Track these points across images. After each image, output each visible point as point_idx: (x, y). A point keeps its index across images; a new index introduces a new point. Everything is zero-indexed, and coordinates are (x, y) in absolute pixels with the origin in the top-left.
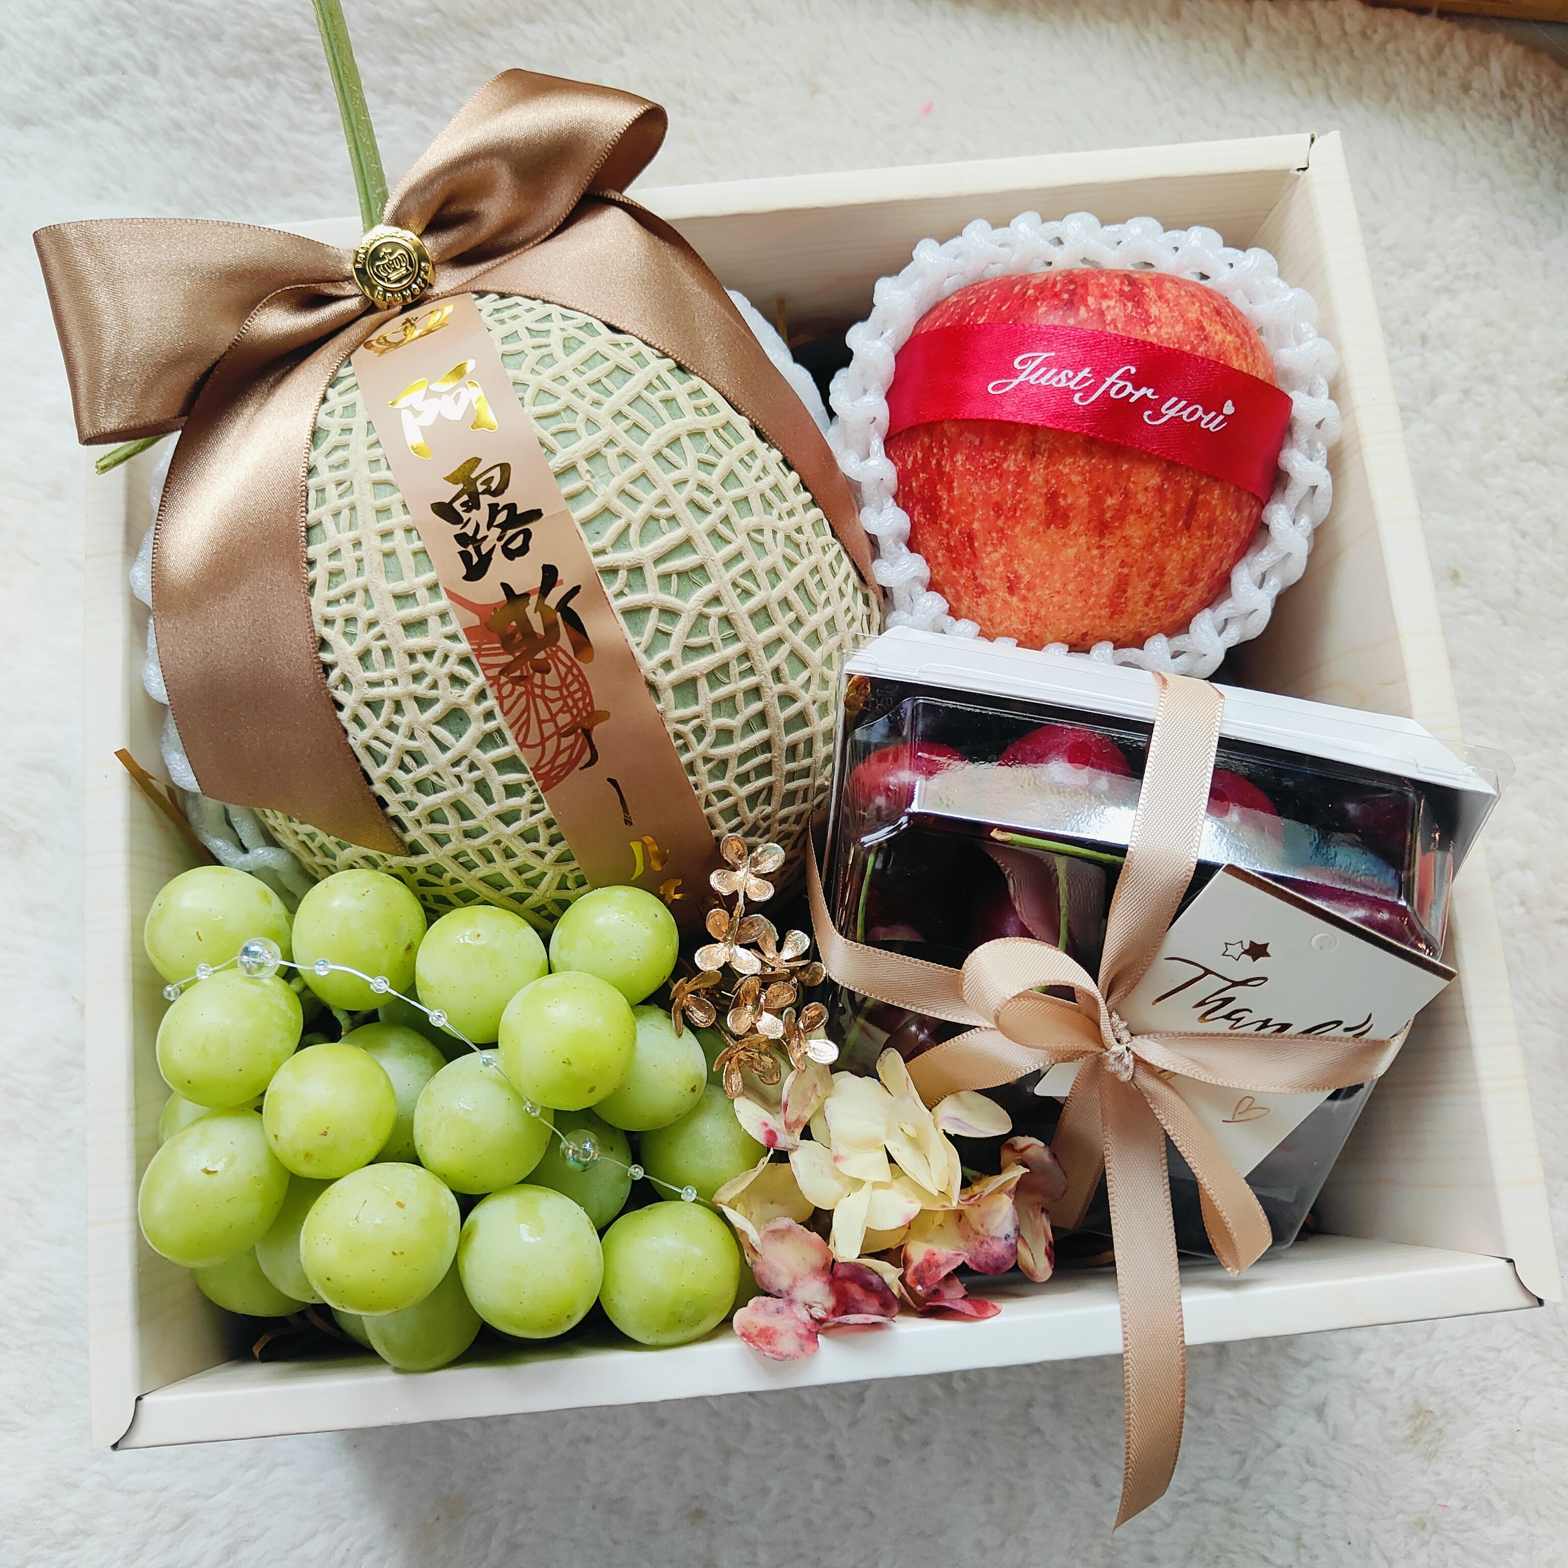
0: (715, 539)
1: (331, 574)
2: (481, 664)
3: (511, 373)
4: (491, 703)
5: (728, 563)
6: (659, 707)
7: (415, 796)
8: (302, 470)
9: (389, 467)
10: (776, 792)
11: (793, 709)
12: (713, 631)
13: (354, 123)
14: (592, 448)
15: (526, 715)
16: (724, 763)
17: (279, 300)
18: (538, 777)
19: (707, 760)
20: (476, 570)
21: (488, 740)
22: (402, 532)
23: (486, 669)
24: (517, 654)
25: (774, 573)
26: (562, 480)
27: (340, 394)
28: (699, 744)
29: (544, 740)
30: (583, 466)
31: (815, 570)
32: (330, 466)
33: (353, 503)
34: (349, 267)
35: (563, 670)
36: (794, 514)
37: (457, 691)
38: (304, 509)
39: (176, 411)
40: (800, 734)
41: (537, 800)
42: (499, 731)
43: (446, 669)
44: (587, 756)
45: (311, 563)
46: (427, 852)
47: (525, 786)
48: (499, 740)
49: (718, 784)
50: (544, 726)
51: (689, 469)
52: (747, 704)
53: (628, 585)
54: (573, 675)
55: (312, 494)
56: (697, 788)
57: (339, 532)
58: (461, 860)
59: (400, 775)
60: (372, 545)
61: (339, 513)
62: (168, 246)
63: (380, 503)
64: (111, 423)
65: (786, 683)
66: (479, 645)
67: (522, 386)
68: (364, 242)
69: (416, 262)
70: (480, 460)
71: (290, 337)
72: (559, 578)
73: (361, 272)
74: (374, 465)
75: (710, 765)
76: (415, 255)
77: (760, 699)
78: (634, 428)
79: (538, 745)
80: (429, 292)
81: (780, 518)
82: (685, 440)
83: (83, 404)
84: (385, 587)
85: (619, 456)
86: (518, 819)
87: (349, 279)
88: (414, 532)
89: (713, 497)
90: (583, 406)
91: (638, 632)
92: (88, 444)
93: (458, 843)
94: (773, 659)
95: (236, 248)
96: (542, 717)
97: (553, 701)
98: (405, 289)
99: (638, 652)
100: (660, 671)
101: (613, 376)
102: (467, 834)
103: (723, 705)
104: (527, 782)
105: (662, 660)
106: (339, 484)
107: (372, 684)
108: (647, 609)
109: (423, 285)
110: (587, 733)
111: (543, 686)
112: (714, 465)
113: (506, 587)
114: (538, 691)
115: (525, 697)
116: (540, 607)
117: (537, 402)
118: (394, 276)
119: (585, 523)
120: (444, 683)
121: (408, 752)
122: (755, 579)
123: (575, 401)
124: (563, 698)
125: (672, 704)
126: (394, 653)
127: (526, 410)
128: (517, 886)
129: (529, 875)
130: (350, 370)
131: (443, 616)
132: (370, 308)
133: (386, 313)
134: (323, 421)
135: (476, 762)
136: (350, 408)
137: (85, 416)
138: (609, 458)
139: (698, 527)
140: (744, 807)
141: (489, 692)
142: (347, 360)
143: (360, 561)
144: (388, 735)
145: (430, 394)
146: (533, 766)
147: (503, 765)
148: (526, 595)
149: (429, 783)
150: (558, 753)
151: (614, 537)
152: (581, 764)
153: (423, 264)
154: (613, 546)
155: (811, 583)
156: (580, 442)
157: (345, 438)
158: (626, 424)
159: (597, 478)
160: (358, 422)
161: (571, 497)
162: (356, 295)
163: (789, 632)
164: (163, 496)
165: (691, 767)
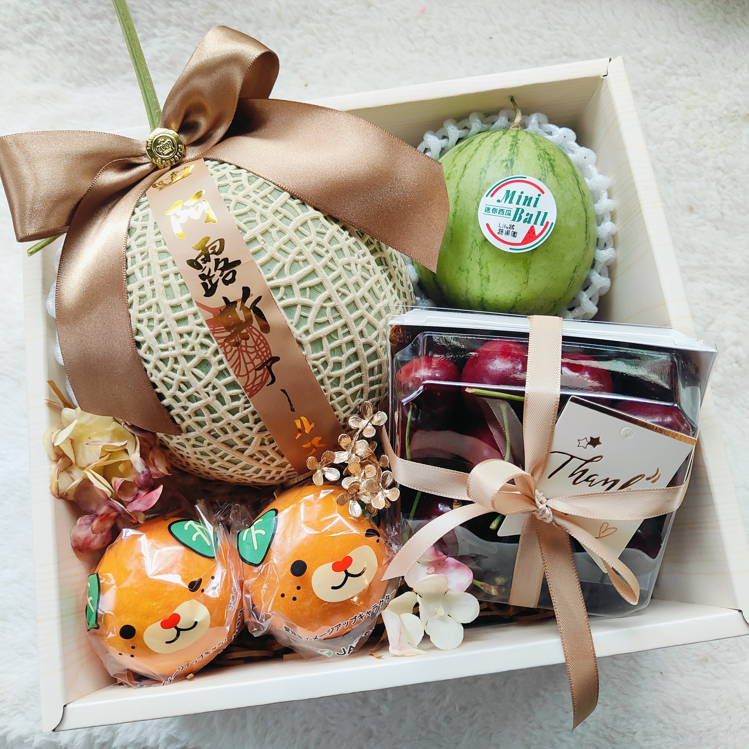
0: (327, 269)
1: (140, 297)
2: (215, 337)
3: (223, 195)
4: (221, 356)
5: (334, 281)
6: (304, 353)
7: (187, 404)
8: (123, 248)
9: (165, 244)
10: (365, 391)
11: (371, 351)
12: (329, 315)
13: (143, 80)
14: (264, 229)
15: (238, 361)
16: (338, 379)
17: (111, 167)
18: (247, 391)
19: (329, 378)
20: (210, 292)
21: (221, 374)
22: (173, 275)
23: (218, 339)
24: (232, 331)
25: (357, 284)
26: (250, 245)
27: (141, 210)
28: (325, 370)
29: (248, 373)
30: (260, 238)
31: (378, 282)
32: (137, 246)
33: (149, 263)
34: (144, 149)
35: (255, 338)
36: (366, 256)
37: (204, 351)
38: (125, 267)
39: (64, 223)
40: (375, 363)
41: (247, 402)
42: (226, 369)
43: (198, 341)
44: (270, 379)
45: (131, 293)
46: (195, 431)
47: (240, 396)
48: (226, 374)
49: (336, 389)
50: (248, 365)
51: (312, 236)
52: (348, 349)
53: (285, 294)
54: (260, 340)
55: (129, 260)
56: (325, 392)
57: (143, 277)
58: (212, 433)
59: (179, 394)
60: (159, 281)
61: (142, 268)
62: (55, 144)
63: (161, 262)
64: (31, 231)
65: (366, 338)
66: (214, 328)
67: (229, 201)
68: (150, 137)
69: (176, 144)
70: (210, 238)
71: (117, 184)
72: (251, 293)
73: (150, 151)
74: (158, 244)
75: (331, 380)
76: (176, 141)
77: (354, 346)
78: (284, 218)
79: (246, 375)
80: (184, 159)
81: (359, 257)
82: (310, 223)
83: (17, 222)
84: (166, 302)
85: (277, 232)
86: (238, 412)
87: (144, 155)
88: (179, 275)
89: (325, 249)
90: (259, 209)
91: (292, 318)
92: (21, 242)
93: (209, 425)
94: (359, 326)
95: (88, 143)
96: (247, 362)
97: (251, 353)
98: (171, 158)
99: (292, 327)
100: (304, 335)
101: (273, 194)
102: (214, 421)
103: (335, 350)
104: (241, 394)
105: (304, 330)
106: (142, 254)
107: (163, 350)
108: (295, 306)
109: (180, 156)
110: (269, 368)
111: (246, 346)
112: (324, 234)
113: (225, 299)
114: (244, 349)
115: (237, 352)
116: (243, 307)
117: (236, 208)
118: (166, 152)
119: (262, 265)
120: (198, 347)
121: (182, 382)
122: (348, 288)
123: (255, 206)
124: (256, 351)
125: (311, 351)
126: (172, 334)
127: (231, 212)
128: (241, 445)
129: (245, 439)
130: (145, 198)
131: (195, 315)
132: (156, 168)
133: (163, 170)
134: (133, 224)
135: (216, 385)
136: (146, 217)
137: (19, 228)
138: (273, 233)
139: (318, 264)
140: (350, 400)
141: (220, 351)
142: (144, 194)
143: (154, 290)
144: (172, 374)
145: (184, 207)
146: (244, 385)
147: (229, 386)
148: (235, 302)
149: (193, 396)
150: (256, 378)
151: (277, 271)
152: (267, 383)
153: (180, 146)
154: (276, 276)
155: (376, 289)
156: (258, 226)
157: (144, 231)
158: (280, 216)
159: (267, 243)
160: (150, 223)
161: (255, 253)
162: (148, 163)
163: (366, 313)
164: (60, 265)
165: (322, 382)
